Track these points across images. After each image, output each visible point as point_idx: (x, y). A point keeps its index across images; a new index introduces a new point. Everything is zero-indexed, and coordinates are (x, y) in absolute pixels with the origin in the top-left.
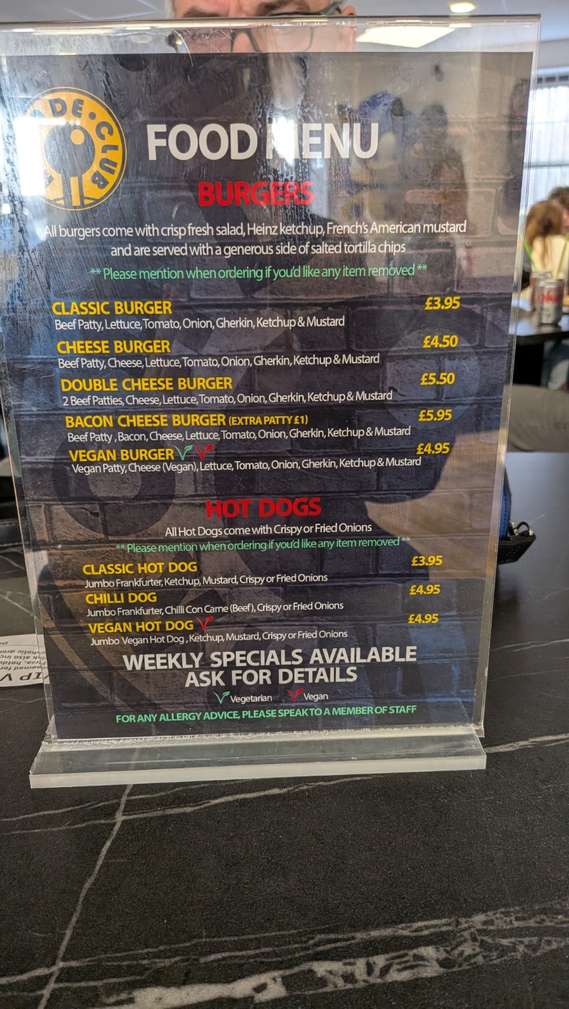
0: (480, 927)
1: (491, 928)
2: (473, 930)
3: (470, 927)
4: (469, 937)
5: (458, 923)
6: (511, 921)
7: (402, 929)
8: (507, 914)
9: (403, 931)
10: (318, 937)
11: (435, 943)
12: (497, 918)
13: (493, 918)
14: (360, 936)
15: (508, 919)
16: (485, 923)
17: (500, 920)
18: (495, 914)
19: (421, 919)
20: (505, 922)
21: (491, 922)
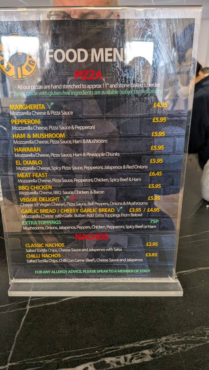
0: (164, 342)
1: (168, 342)
2: (162, 343)
3: (161, 342)
4: (161, 346)
5: (156, 341)
6: (175, 339)
7: (137, 344)
8: (174, 336)
9: (137, 345)
10: (106, 349)
11: (149, 349)
12: (170, 338)
13: (169, 338)
14: (121, 347)
15: (174, 338)
16: (166, 340)
17: (172, 339)
18: (169, 337)
19: (143, 340)
20: (173, 339)
21: (168, 340)
